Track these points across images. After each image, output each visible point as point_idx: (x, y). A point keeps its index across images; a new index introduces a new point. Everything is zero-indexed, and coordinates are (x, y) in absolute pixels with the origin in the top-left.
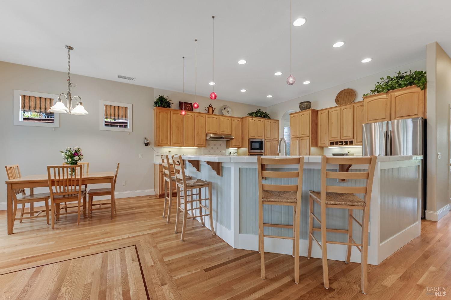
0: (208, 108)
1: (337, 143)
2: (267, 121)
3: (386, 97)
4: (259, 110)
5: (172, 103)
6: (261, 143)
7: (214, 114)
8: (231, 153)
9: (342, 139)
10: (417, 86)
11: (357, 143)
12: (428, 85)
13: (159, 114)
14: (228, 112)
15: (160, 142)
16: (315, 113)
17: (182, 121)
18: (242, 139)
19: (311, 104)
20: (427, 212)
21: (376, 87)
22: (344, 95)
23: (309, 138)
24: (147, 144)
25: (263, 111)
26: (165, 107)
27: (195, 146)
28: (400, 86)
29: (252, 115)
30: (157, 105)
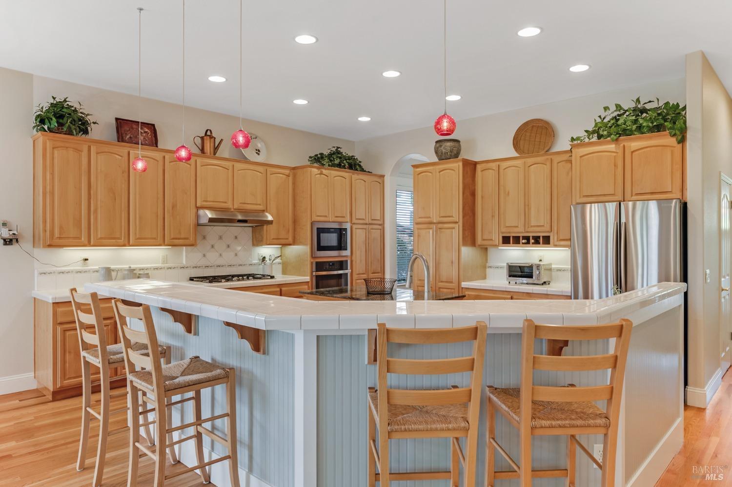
0: (202, 138)
1: (517, 240)
2: (356, 176)
3: (614, 150)
4: (338, 148)
5: (94, 123)
6: (341, 233)
7: (217, 155)
8: (264, 257)
9: (528, 232)
10: (670, 133)
11: (557, 241)
12: (689, 135)
13: (53, 154)
14: (258, 152)
15: (57, 235)
16: (471, 167)
17: (126, 175)
18: (295, 222)
19: (460, 146)
20: (688, 390)
21: (596, 124)
22: (531, 133)
23: (457, 225)
24: (11, 240)
25: (346, 151)
26: (72, 134)
27: (163, 243)
28: (640, 128)
29: (320, 162)
30: (46, 127)
